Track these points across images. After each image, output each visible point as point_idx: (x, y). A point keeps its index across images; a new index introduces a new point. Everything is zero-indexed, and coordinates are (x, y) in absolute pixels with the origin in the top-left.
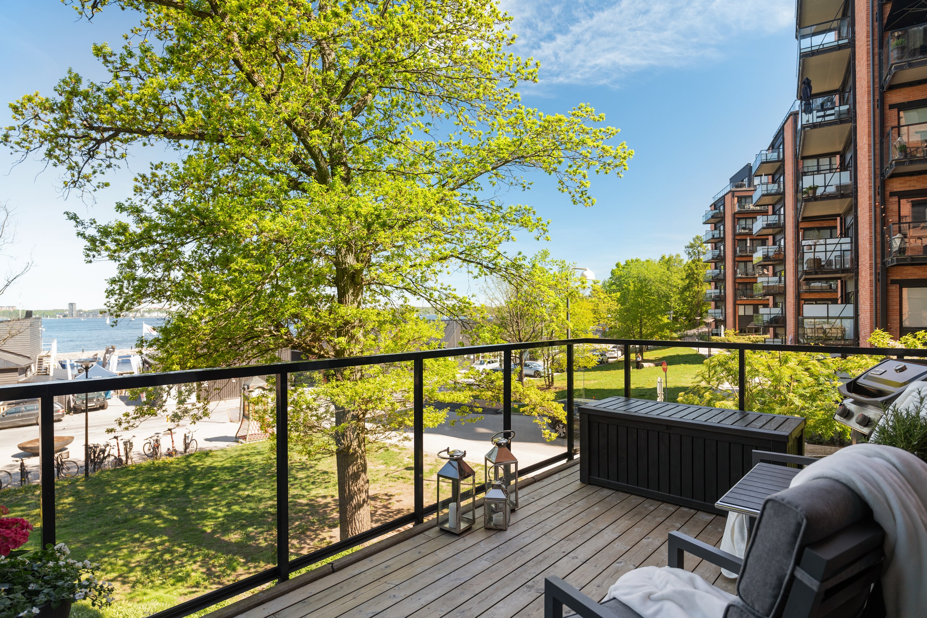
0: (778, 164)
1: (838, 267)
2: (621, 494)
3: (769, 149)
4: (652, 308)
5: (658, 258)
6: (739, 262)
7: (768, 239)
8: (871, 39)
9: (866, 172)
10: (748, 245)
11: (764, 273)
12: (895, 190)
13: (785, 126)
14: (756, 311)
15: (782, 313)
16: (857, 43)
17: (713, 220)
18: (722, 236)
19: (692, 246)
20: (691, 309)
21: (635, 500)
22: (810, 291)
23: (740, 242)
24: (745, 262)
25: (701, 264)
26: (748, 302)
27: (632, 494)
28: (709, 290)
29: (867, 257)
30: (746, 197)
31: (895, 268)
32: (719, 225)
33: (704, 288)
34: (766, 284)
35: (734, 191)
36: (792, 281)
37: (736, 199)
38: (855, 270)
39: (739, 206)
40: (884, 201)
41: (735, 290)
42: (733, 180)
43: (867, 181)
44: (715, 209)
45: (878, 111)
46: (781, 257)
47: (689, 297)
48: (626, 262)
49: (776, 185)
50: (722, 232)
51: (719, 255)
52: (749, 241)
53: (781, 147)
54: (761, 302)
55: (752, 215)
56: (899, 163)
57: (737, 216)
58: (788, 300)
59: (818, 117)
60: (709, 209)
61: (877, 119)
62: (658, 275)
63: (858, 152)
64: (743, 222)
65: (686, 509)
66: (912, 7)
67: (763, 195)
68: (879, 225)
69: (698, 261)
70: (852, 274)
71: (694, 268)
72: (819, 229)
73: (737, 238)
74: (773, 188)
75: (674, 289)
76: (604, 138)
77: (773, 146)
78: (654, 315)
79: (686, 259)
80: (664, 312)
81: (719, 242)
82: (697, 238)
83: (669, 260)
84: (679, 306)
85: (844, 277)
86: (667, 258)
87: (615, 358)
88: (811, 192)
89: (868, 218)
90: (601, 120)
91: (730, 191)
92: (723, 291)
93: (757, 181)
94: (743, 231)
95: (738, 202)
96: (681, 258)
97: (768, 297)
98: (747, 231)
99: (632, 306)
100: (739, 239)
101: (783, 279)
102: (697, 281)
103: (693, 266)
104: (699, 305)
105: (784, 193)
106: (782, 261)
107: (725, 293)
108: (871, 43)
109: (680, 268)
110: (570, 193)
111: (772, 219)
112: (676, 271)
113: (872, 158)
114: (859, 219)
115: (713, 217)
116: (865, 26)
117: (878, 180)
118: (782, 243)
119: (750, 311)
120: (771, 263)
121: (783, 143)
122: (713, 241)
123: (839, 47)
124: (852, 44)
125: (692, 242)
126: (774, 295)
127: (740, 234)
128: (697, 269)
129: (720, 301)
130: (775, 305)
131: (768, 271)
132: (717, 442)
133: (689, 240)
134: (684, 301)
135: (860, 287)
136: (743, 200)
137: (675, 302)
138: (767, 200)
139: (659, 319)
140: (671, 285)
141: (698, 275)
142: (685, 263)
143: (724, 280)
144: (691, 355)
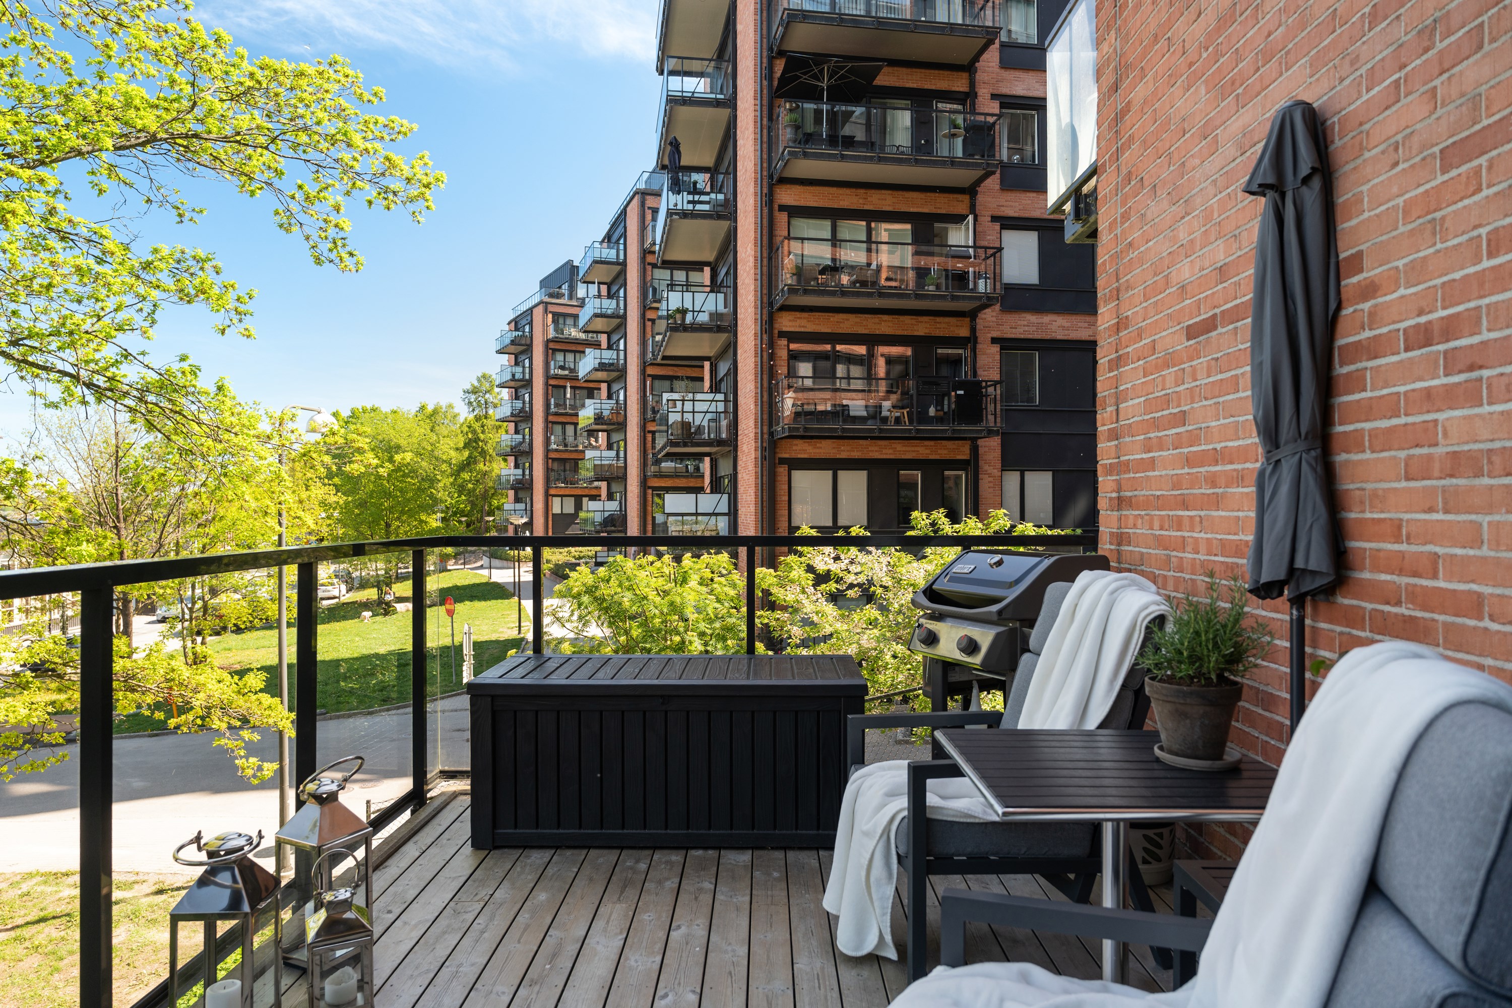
0: (619, 268)
1: (712, 436)
2: (569, 853)
3: (603, 241)
4: (409, 500)
5: (414, 409)
6: (554, 423)
7: (599, 389)
8: (758, 102)
9: (751, 297)
10: (568, 396)
11: (590, 444)
12: (785, 329)
13: (628, 209)
14: (578, 507)
15: (621, 510)
16: (739, 103)
17: (513, 349)
18: (527, 377)
19: (475, 391)
20: (473, 504)
21: (605, 858)
22: (660, 475)
23: (555, 390)
24: (564, 424)
25: (489, 423)
26: (567, 492)
27: (589, 848)
28: (504, 469)
29: (751, 423)
30: (565, 316)
31: (784, 441)
32: (523, 357)
33: (495, 465)
34: (598, 462)
35: (547, 303)
36: (635, 458)
37: (550, 316)
38: (731, 443)
39: (556, 330)
40: (771, 344)
41: (548, 470)
42: (545, 283)
43: (751, 310)
44: (517, 329)
45: (766, 210)
46: (621, 419)
47: (470, 481)
48: (353, 412)
49: (614, 301)
50: (527, 370)
51: (522, 410)
52: (569, 390)
53: (622, 241)
54: (586, 492)
55: (577, 348)
56: (792, 290)
57: (551, 345)
58: (629, 488)
59: (689, 202)
60: (507, 328)
61: (765, 221)
62: (415, 440)
63: (739, 267)
64: (560, 357)
65: (700, 852)
66: (805, 74)
67: (596, 315)
68: (765, 377)
69: (486, 418)
70: (728, 449)
71: (479, 430)
72: (671, 378)
73: (552, 382)
74: (609, 305)
75: (444, 467)
76: (387, 138)
77: (608, 237)
78: (412, 514)
79: (464, 413)
80: (430, 509)
81: (522, 387)
82: (484, 376)
83: (435, 412)
84: (452, 498)
85: (716, 453)
86: (430, 409)
87: (334, 598)
88: (678, 316)
89: (753, 365)
90: (375, 100)
91: (541, 302)
92: (527, 472)
93: (581, 291)
94: (560, 372)
95: (553, 321)
96: (456, 410)
97: (596, 484)
98: (566, 372)
99: (371, 497)
100: (553, 386)
101: (622, 454)
102: (483, 453)
103: (477, 426)
104: (485, 496)
105: (624, 317)
106: (621, 426)
107: (531, 475)
108: (759, 108)
109: (453, 428)
110: (307, 238)
111: (608, 356)
112: (446, 433)
113: (759, 277)
114: (740, 365)
115: (513, 342)
116: (752, 82)
117: (765, 311)
118: (622, 397)
119: (569, 508)
120: (604, 427)
121: (624, 235)
122: (513, 384)
123: (717, 103)
124: (731, 103)
125: (476, 384)
126: (609, 480)
127: (556, 377)
128: (483, 432)
129: (522, 489)
130: (610, 497)
131: (597, 441)
132: (753, 713)
133: (470, 381)
134: (461, 489)
135: (739, 468)
136: (561, 321)
137: (444, 491)
138: (599, 324)
139: (421, 521)
140: (437, 459)
141: (486, 443)
142: (462, 420)
143: (530, 453)
144: (479, 585)
